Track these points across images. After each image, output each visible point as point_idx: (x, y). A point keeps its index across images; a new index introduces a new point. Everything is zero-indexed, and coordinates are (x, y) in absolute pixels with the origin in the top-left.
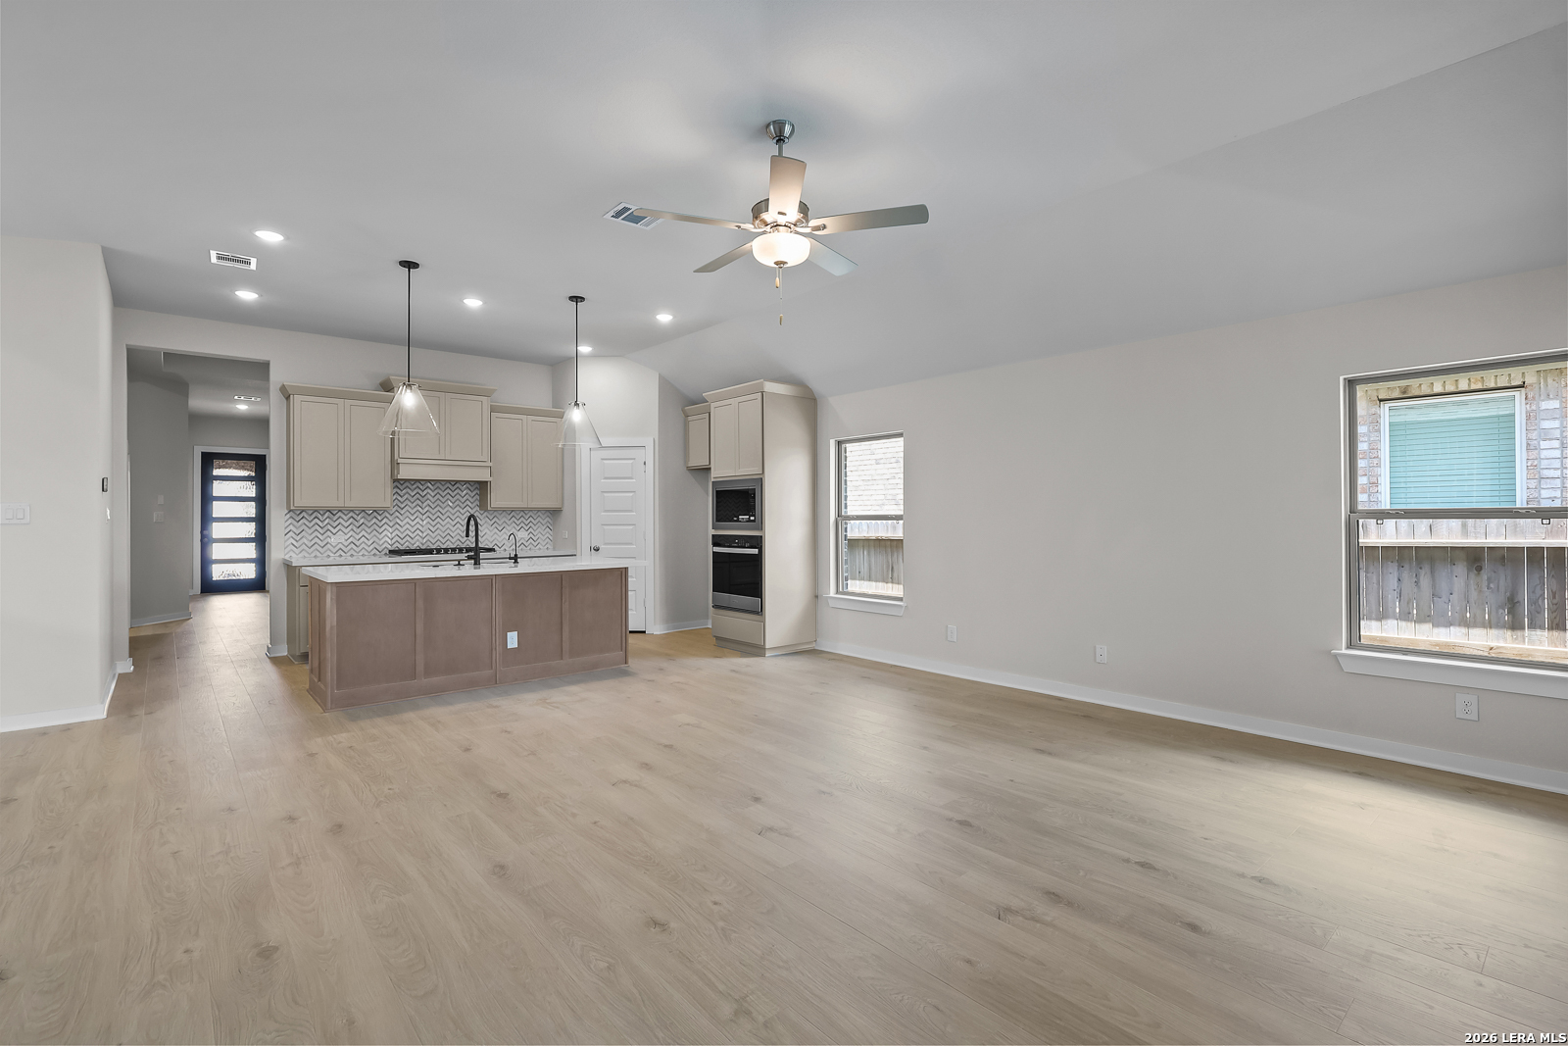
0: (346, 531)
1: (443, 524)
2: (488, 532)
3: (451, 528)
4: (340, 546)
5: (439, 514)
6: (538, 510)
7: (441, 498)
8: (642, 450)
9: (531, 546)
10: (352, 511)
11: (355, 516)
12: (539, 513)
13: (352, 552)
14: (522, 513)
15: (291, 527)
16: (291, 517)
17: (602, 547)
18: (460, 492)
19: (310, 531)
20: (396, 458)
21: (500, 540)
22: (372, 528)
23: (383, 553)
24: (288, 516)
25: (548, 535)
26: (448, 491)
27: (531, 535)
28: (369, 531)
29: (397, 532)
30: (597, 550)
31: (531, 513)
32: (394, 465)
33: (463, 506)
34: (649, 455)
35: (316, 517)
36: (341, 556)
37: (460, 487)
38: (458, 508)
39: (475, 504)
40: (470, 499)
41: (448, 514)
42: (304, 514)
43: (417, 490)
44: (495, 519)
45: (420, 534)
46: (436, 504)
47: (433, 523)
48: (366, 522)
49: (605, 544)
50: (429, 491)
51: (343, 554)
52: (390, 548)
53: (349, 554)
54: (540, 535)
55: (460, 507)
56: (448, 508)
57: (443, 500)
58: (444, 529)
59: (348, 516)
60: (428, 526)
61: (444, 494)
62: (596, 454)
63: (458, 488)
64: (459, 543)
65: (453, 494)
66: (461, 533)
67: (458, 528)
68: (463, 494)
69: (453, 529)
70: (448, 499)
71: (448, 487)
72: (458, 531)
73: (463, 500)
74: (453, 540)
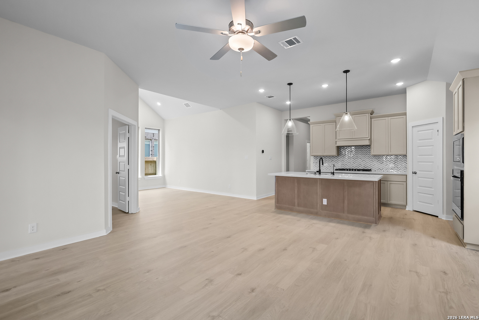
0: (328, 162)
1: (358, 160)
2: (376, 164)
4: (327, 167)
5: (356, 157)
7: (357, 152)
8: (437, 125)
9: (396, 170)
13: (330, 169)
15: (315, 161)
17: (418, 172)
18: (365, 149)
21: (381, 167)
22: (335, 162)
24: (314, 158)
25: (405, 166)
27: (397, 166)
28: (334, 162)
29: (343, 163)
30: (416, 173)
33: (366, 154)
34: (440, 126)
36: (327, 170)
41: (360, 157)
42: (317, 157)
44: (379, 159)
45: (350, 164)
47: (355, 160)
48: (334, 160)
49: (420, 171)
50: (353, 149)
51: (327, 169)
53: (329, 169)
54: (400, 166)
55: (364, 154)
56: (360, 155)
57: (358, 152)
58: (358, 162)
59: (329, 158)
60: (353, 161)
61: (358, 150)
62: (415, 129)
63: (364, 148)
64: (364, 167)
65: (362, 150)
66: (365, 164)
67: (364, 162)
68: (366, 150)
69: (362, 162)
70: (360, 152)
71: (360, 148)
72: (364, 163)
73: (366, 152)
74: (362, 167)
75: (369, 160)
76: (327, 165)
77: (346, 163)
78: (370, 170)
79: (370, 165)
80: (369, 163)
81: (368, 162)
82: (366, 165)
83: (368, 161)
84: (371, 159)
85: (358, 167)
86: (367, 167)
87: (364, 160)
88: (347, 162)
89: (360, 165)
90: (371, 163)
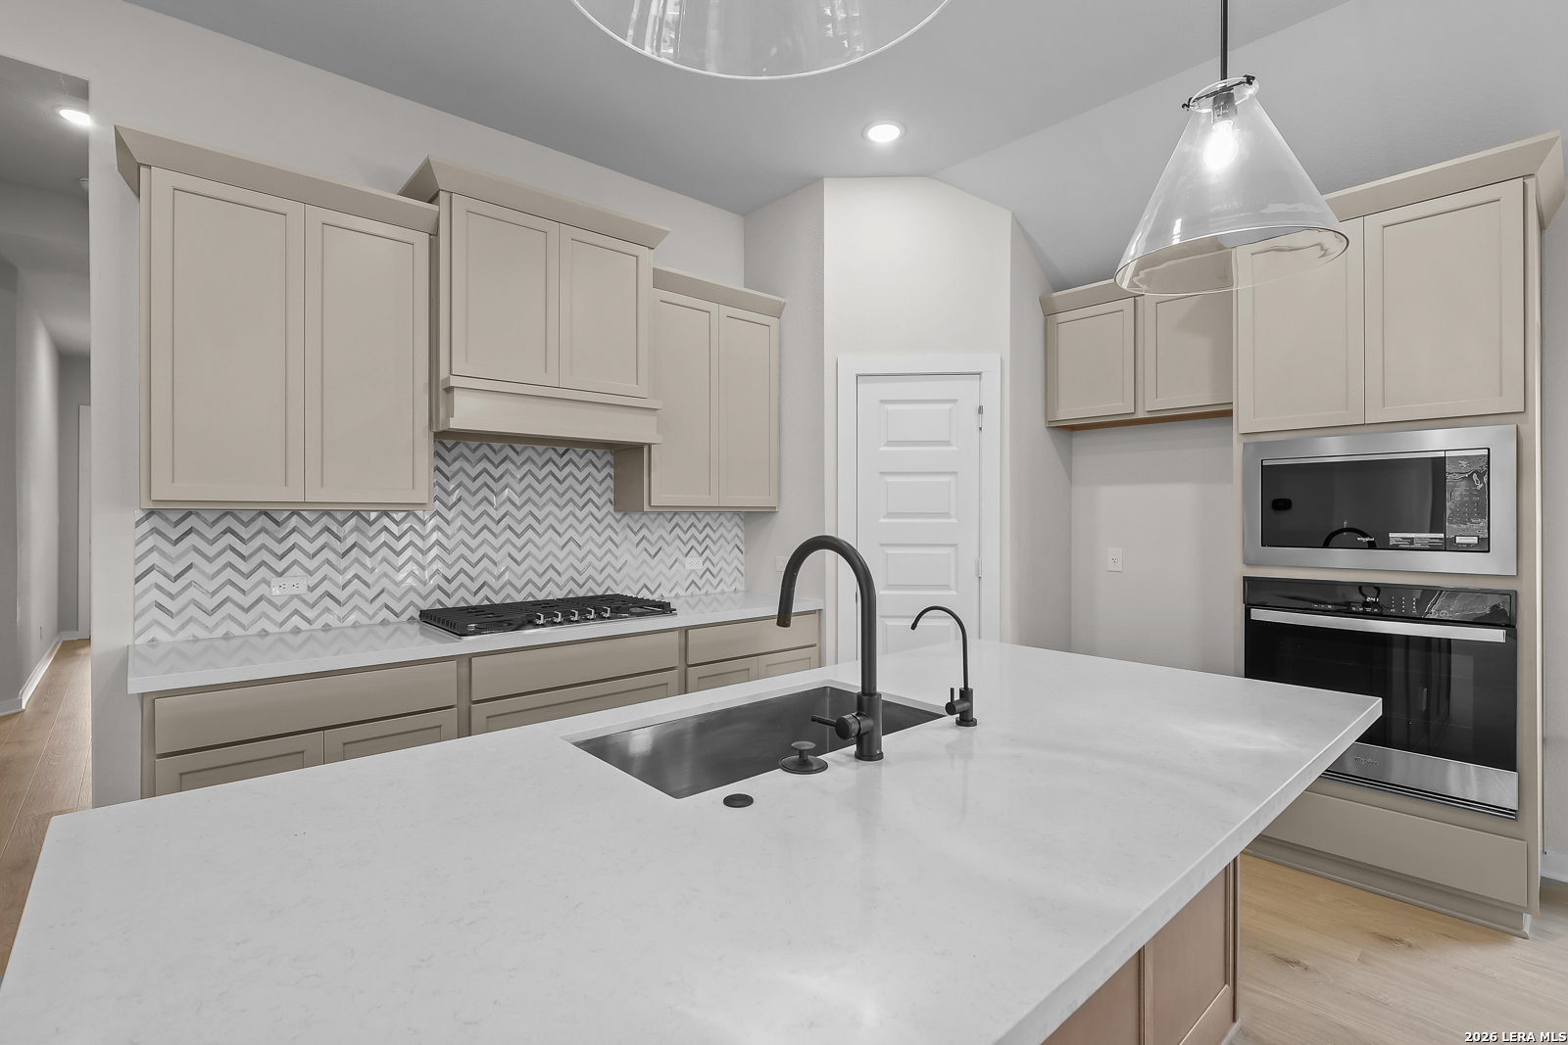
0: (311, 565)
1: (540, 542)
2: (630, 559)
3: (557, 551)
4: (296, 604)
5: (530, 520)
6: (721, 511)
7: (535, 484)
8: (974, 382)
9: (707, 587)
10: (327, 513)
11: (334, 527)
12: (722, 519)
13: (327, 619)
14: (692, 519)
15: (154, 558)
16: (155, 530)
18: (576, 472)
19: (211, 569)
20: (443, 373)
22: (377, 557)
23: (405, 617)
24: (146, 527)
25: (736, 563)
26: (550, 467)
27: (708, 564)
28: (370, 562)
29: (438, 566)
31: (707, 519)
32: (440, 392)
33: (581, 502)
34: (994, 391)
35: (229, 530)
36: (297, 630)
37: (575, 458)
38: (570, 507)
39: (605, 498)
40: (595, 486)
41: (551, 520)
42: (192, 521)
43: (485, 464)
44: (644, 531)
45: (490, 566)
46: (525, 497)
47: (519, 542)
48: (362, 541)
50: (511, 467)
51: (304, 625)
52: (425, 606)
53: (318, 624)
54: (723, 564)
55: (575, 504)
56: (550, 507)
57: (540, 488)
58: (541, 555)
59: (318, 527)
60: (509, 548)
61: (541, 475)
62: (871, 391)
63: (570, 461)
64: (572, 585)
65: (561, 475)
66: (577, 564)
67: (571, 552)
68: (581, 476)
69: (561, 555)
70: (550, 486)
71: (550, 460)
72: (571, 559)
73: (581, 489)
74: (561, 581)
75: (600, 540)
76: (302, 590)
77: (462, 564)
78: (664, 608)
79: (600, 566)
80: (599, 553)
81: (595, 550)
82: (581, 567)
83: (591, 546)
84: (609, 532)
85: (540, 582)
86: (590, 584)
87: (571, 539)
88: (467, 553)
89: (551, 573)
90: (609, 557)
